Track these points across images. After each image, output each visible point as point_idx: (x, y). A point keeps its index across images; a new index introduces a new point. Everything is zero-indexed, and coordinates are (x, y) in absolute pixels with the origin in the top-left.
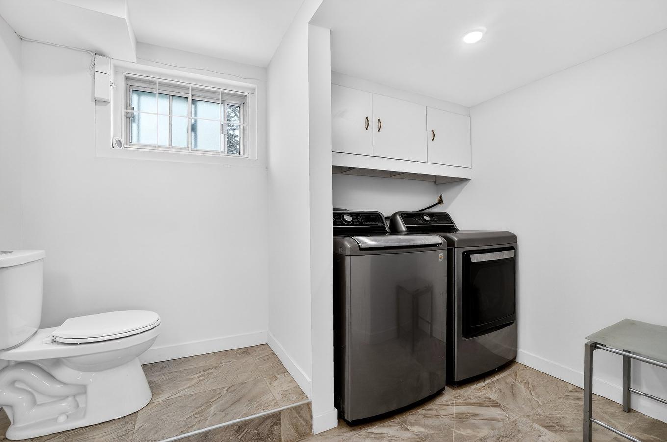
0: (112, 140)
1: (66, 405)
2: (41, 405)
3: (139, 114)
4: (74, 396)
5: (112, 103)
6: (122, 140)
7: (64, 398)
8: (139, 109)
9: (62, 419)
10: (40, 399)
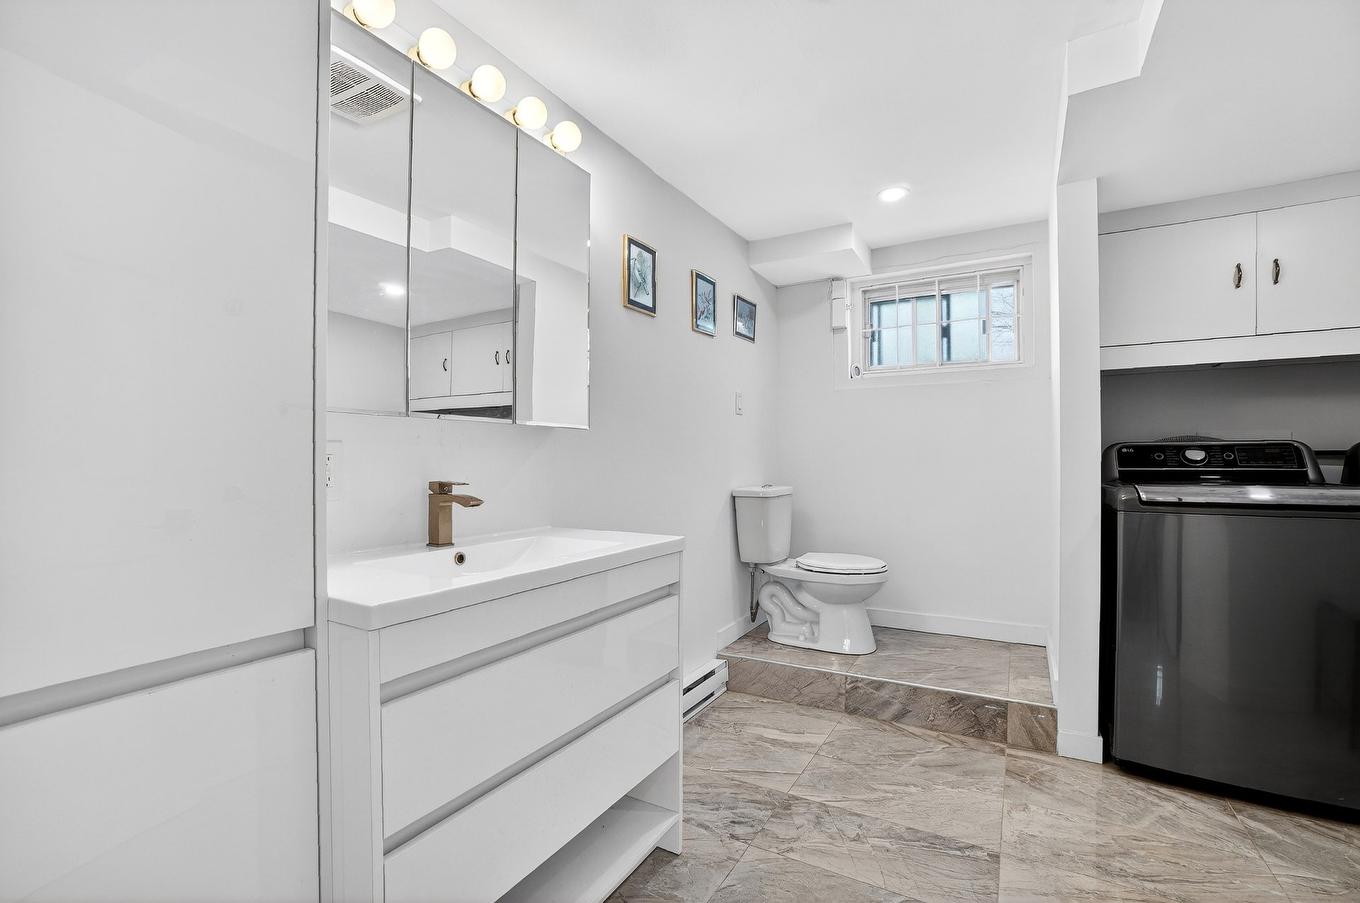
0: (850, 369)
1: (805, 628)
2: (789, 622)
3: (879, 332)
4: (811, 623)
5: (849, 329)
6: (861, 367)
7: (804, 622)
8: (879, 326)
9: (802, 638)
10: (787, 616)
